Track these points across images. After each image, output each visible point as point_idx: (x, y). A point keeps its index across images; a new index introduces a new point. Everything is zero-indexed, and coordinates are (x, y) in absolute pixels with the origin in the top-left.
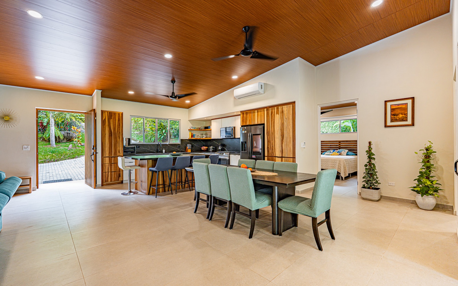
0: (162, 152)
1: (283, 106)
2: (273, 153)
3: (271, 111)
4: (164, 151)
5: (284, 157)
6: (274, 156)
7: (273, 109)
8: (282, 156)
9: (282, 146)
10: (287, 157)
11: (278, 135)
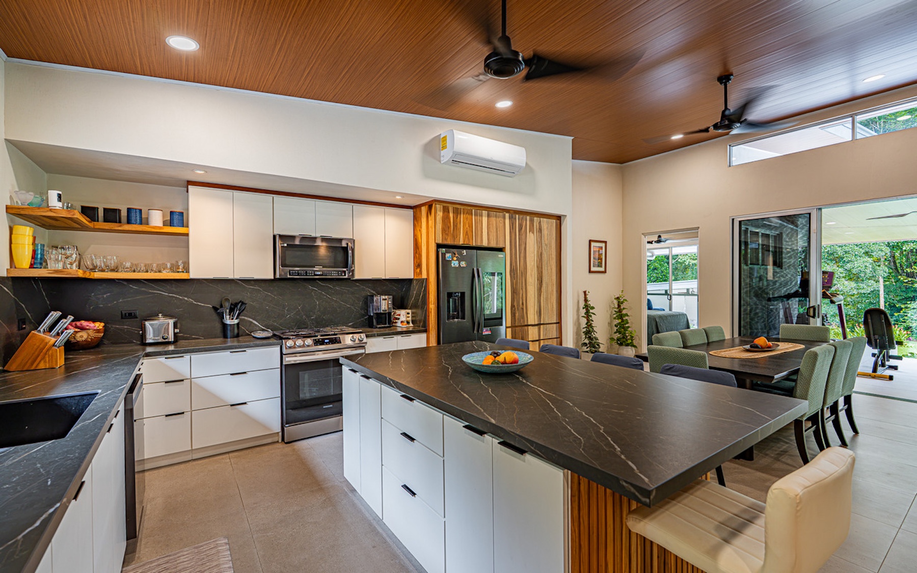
1: (541, 219)
2: (523, 317)
3: (520, 221)
5: (543, 324)
6: (526, 324)
7: (522, 218)
8: (539, 323)
9: (539, 302)
10: (547, 322)
11: (532, 279)
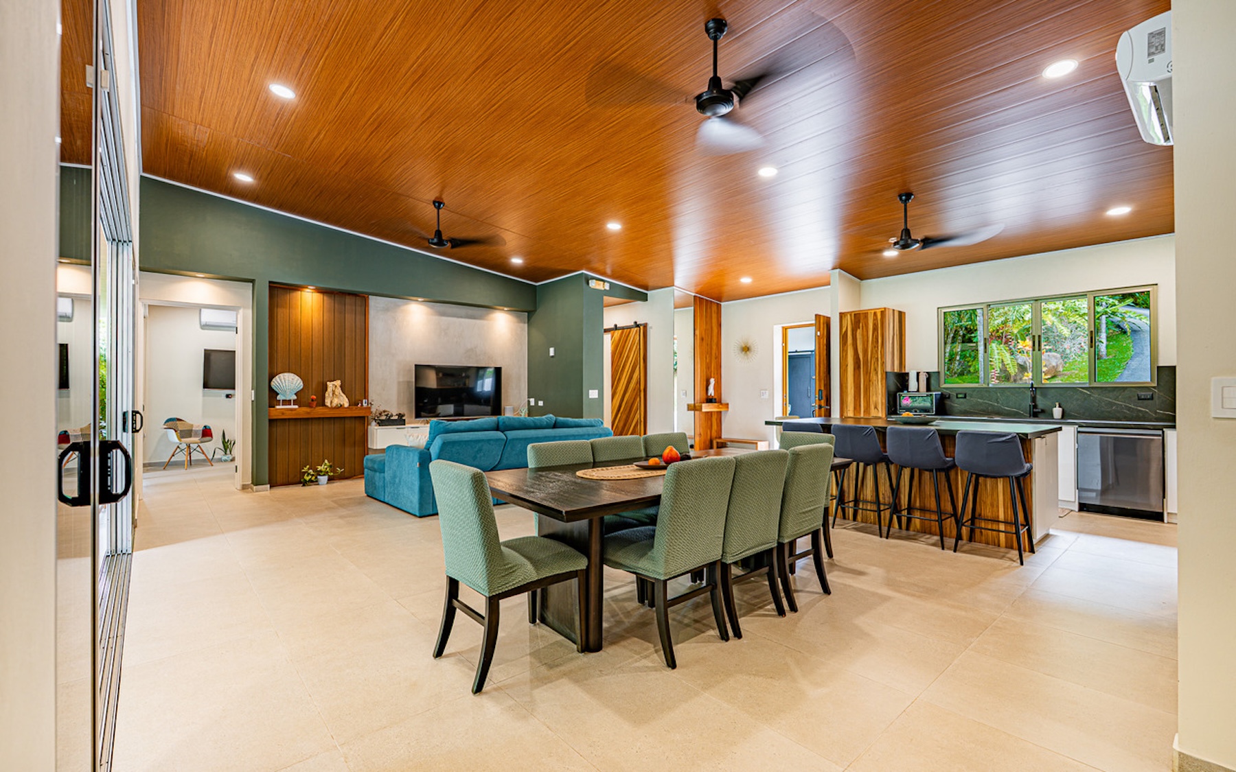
0: (1051, 416)
4: (1057, 412)
